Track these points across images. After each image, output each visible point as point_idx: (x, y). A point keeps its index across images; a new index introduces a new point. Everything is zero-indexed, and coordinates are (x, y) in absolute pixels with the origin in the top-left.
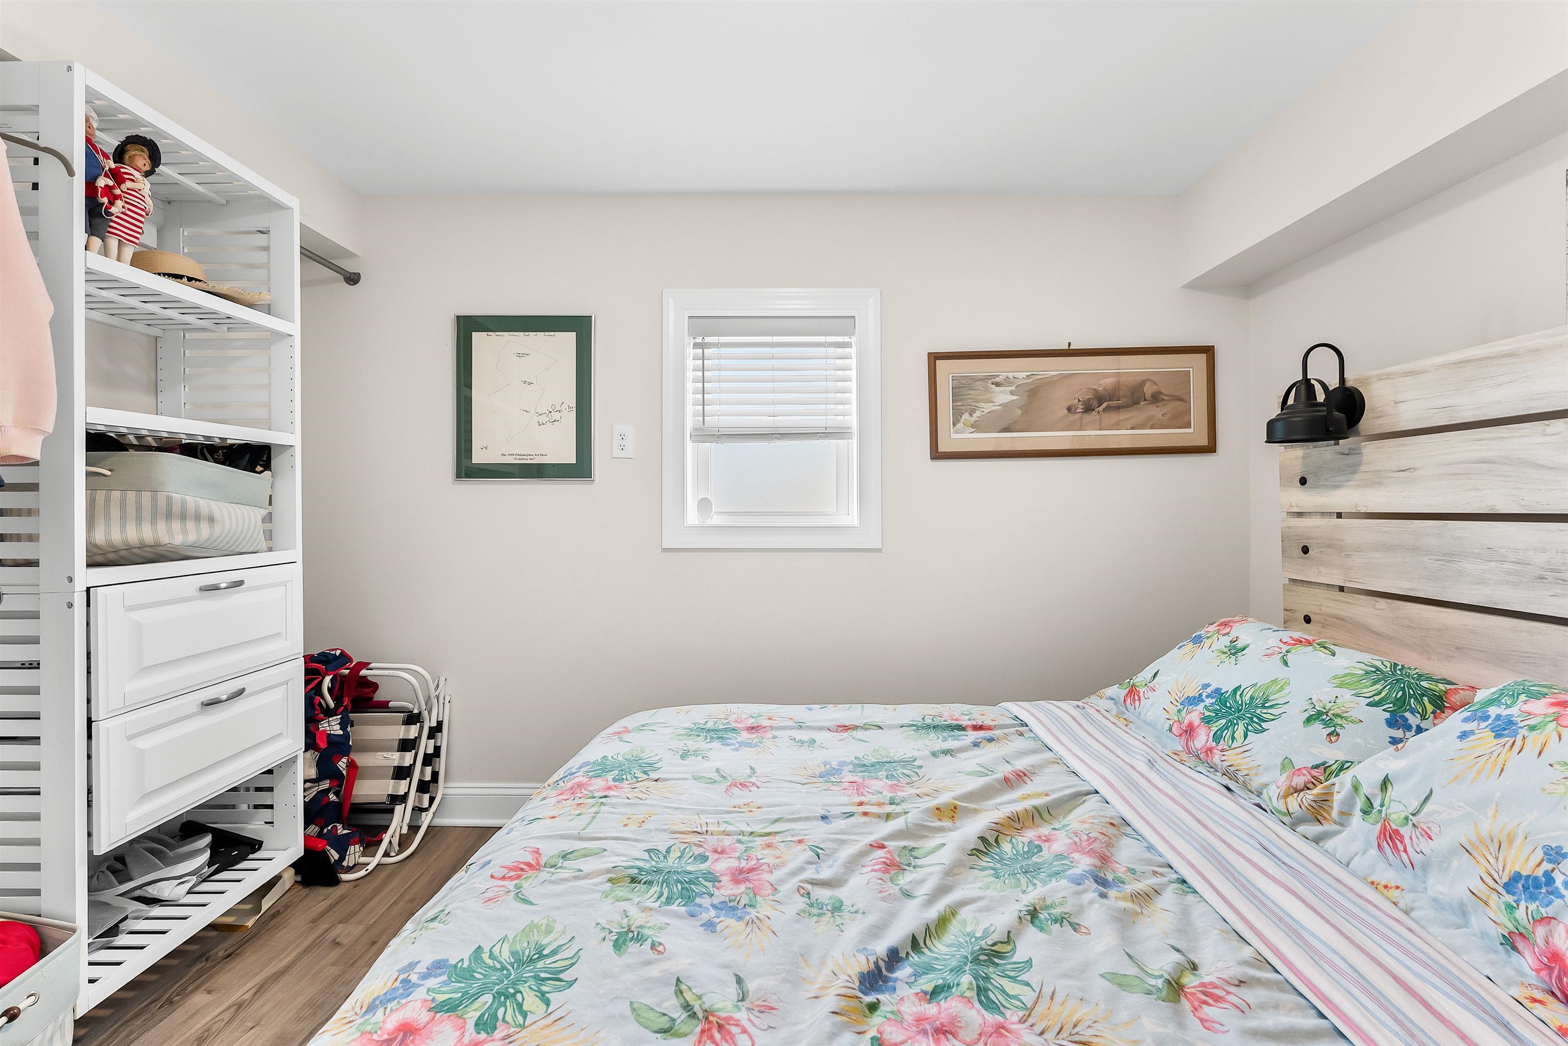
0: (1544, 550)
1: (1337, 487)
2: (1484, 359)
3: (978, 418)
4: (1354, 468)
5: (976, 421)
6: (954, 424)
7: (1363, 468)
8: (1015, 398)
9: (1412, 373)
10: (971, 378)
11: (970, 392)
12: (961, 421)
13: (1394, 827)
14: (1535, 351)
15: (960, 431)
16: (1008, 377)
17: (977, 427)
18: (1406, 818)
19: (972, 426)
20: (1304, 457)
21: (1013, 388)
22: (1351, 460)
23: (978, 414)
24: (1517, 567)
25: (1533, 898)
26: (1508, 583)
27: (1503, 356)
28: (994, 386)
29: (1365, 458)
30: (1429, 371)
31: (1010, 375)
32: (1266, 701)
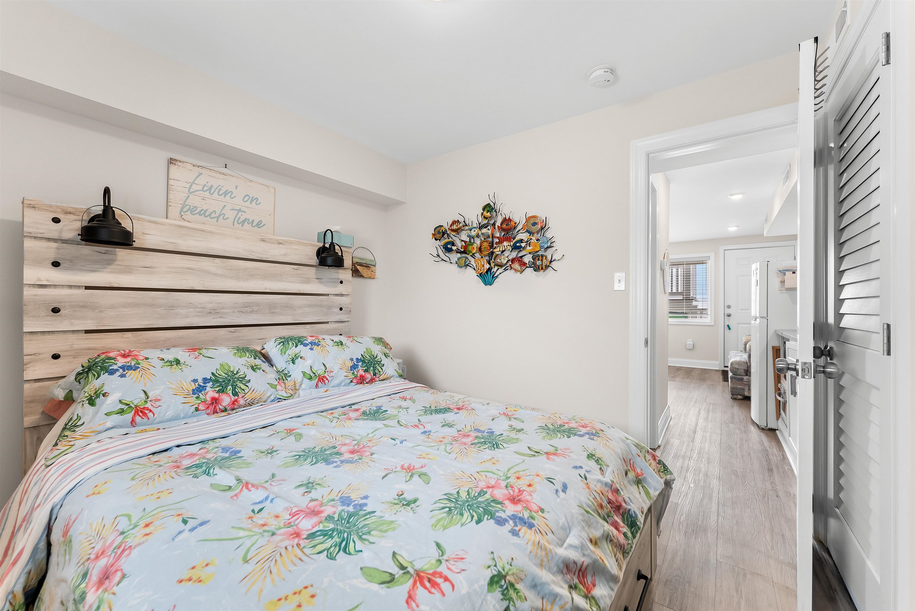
0: (211, 303)
1: (94, 271)
2: (192, 228)
4: (110, 262)
7: (116, 263)
9: (154, 222)
13: (323, 376)
14: (211, 232)
18: (325, 371)
20: (58, 249)
22: (106, 257)
24: (201, 310)
26: (197, 316)
27: (200, 230)
29: (119, 258)
30: (164, 225)
32: (233, 372)
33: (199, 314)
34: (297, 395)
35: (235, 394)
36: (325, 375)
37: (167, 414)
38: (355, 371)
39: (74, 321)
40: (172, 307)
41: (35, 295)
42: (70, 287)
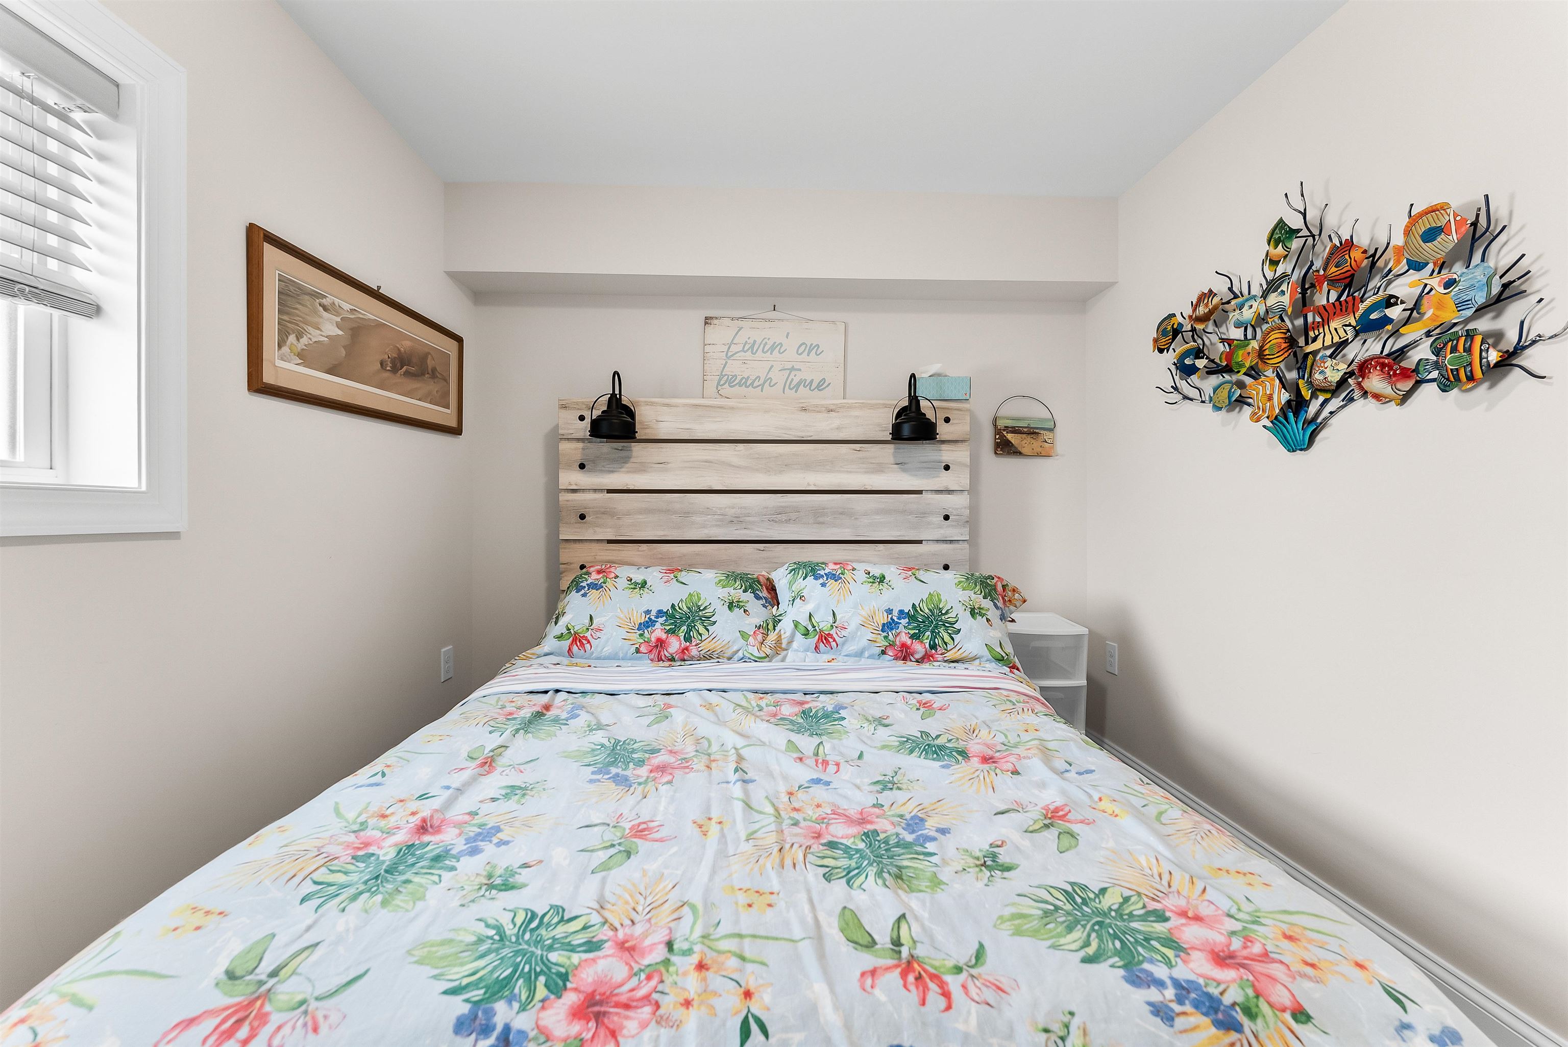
0: (733, 508)
1: (612, 472)
2: (708, 406)
3: (305, 345)
4: (626, 460)
5: (303, 349)
6: (280, 347)
7: (632, 460)
8: (340, 333)
9: (668, 405)
10: (299, 287)
11: (298, 306)
12: (287, 343)
13: (827, 633)
14: (732, 408)
15: (285, 359)
16: (334, 303)
17: (304, 357)
18: (832, 626)
19: (300, 355)
20: (583, 449)
21: (339, 319)
22: (623, 454)
23: (304, 340)
24: (721, 517)
25: (892, 629)
26: (716, 525)
27: (718, 407)
28: (321, 309)
29: (634, 454)
30: (678, 406)
31: (337, 301)
32: (699, 607)
33: (718, 523)
34: (780, 657)
35: (688, 638)
36: (831, 632)
37: (605, 650)
38: (890, 633)
39: (597, 529)
40: (687, 514)
41: (567, 501)
42: (595, 490)
